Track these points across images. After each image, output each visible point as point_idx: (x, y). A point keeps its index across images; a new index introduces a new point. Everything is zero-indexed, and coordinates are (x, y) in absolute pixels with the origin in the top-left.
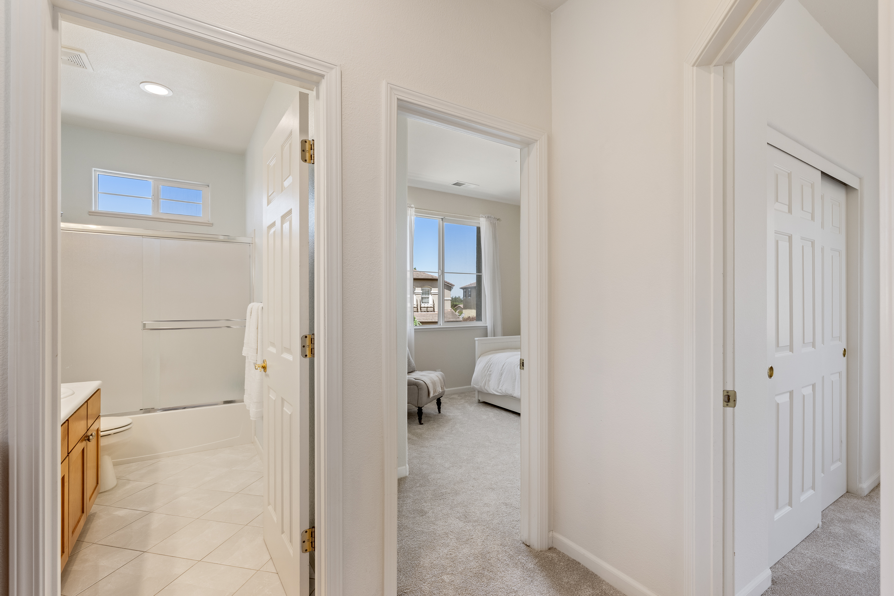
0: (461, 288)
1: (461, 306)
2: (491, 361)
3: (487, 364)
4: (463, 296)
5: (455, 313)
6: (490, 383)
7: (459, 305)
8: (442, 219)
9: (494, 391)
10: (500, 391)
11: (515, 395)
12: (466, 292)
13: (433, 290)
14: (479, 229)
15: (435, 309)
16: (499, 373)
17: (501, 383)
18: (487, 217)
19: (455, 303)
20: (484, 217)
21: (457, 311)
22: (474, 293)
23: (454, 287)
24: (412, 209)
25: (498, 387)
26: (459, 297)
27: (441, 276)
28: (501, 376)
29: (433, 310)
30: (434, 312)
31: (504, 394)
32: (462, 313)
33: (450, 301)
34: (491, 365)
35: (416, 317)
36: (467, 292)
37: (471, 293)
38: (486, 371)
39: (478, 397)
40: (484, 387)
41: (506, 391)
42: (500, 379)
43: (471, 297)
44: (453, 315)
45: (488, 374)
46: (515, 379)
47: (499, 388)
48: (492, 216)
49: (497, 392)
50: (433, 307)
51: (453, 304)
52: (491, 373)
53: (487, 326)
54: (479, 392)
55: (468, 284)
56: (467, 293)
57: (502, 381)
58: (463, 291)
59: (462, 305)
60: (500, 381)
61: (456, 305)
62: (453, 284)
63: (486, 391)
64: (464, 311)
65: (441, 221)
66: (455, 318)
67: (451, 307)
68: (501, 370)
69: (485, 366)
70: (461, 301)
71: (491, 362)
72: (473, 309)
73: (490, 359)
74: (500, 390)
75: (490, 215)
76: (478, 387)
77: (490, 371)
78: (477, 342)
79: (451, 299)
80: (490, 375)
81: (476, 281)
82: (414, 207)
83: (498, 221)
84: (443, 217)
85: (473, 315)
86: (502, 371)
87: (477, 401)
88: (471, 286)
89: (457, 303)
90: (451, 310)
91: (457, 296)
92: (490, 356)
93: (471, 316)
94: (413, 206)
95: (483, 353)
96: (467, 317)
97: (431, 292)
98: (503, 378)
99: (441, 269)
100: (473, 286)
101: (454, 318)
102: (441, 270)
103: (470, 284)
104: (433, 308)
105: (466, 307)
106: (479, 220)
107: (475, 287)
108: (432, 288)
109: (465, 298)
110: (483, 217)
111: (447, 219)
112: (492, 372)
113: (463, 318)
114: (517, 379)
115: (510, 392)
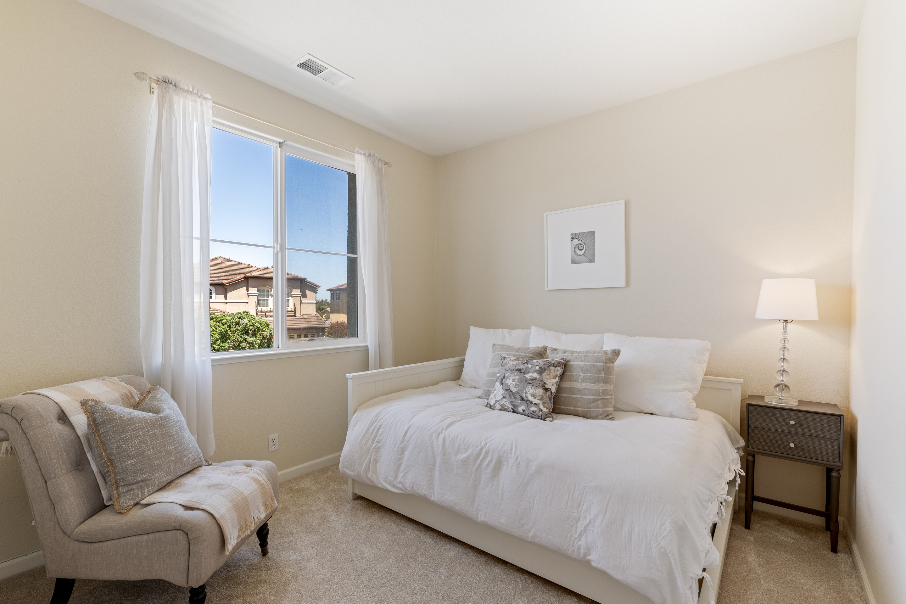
0: (328, 290)
1: (328, 310)
2: (379, 421)
3: (372, 425)
4: (330, 300)
5: (321, 318)
6: (378, 466)
7: (326, 309)
8: (281, 144)
9: (387, 483)
10: (399, 486)
11: (435, 497)
12: (333, 294)
13: (294, 292)
14: (352, 178)
15: (296, 313)
16: (397, 447)
17: (402, 468)
18: (367, 155)
19: (321, 307)
20: (362, 152)
21: (324, 316)
22: (344, 297)
23: (319, 288)
24: (204, 102)
25: (396, 477)
26: (327, 300)
27: (280, 254)
28: (402, 454)
29: (294, 315)
30: (296, 317)
31: (409, 493)
32: (329, 318)
33: (315, 305)
34: (379, 429)
35: (270, 323)
36: (335, 294)
37: (339, 296)
38: (370, 441)
39: (353, 487)
40: (367, 474)
41: (414, 488)
42: (399, 460)
43: (339, 300)
44: (318, 320)
45: (374, 448)
46: (434, 464)
47: (399, 480)
48: (376, 155)
49: (394, 486)
50: (294, 311)
51: (319, 307)
52: (380, 445)
53: (367, 346)
54: (354, 481)
55: (335, 286)
56: (335, 296)
57: (403, 465)
58: (330, 293)
59: (330, 309)
60: (400, 465)
61: (323, 309)
62: (318, 284)
63: (369, 483)
64: (332, 316)
65: (279, 149)
66: (321, 324)
67: (316, 311)
68: (402, 442)
69: (367, 430)
70: (329, 304)
71: (380, 423)
72: (341, 313)
73: (377, 415)
74: (400, 482)
75: (372, 153)
76: (352, 473)
77: (378, 442)
78: (350, 383)
79: (315, 302)
80: (378, 449)
81: (346, 282)
82: (210, 99)
83: (386, 165)
84: (282, 141)
85: (342, 320)
86: (405, 443)
87: (351, 496)
88: (339, 288)
89: (324, 307)
90: (316, 314)
91: (324, 300)
92: (377, 410)
93: (339, 321)
94: (208, 96)
95: (362, 404)
96: (335, 323)
97: (292, 293)
98: (405, 459)
99: (280, 241)
100: (342, 287)
101: (319, 324)
102: (280, 243)
103: (338, 285)
104: (294, 313)
105: (333, 312)
106: (353, 159)
107: (346, 289)
108: (293, 290)
109: (333, 301)
110: (361, 154)
111: (292, 146)
112: (382, 443)
113: (330, 323)
114: (437, 465)
115: (423, 490)
